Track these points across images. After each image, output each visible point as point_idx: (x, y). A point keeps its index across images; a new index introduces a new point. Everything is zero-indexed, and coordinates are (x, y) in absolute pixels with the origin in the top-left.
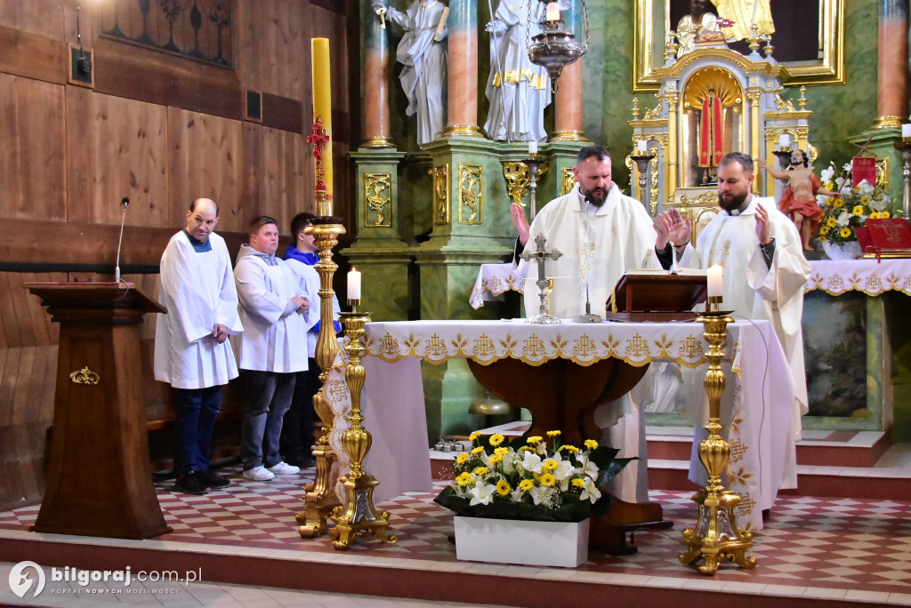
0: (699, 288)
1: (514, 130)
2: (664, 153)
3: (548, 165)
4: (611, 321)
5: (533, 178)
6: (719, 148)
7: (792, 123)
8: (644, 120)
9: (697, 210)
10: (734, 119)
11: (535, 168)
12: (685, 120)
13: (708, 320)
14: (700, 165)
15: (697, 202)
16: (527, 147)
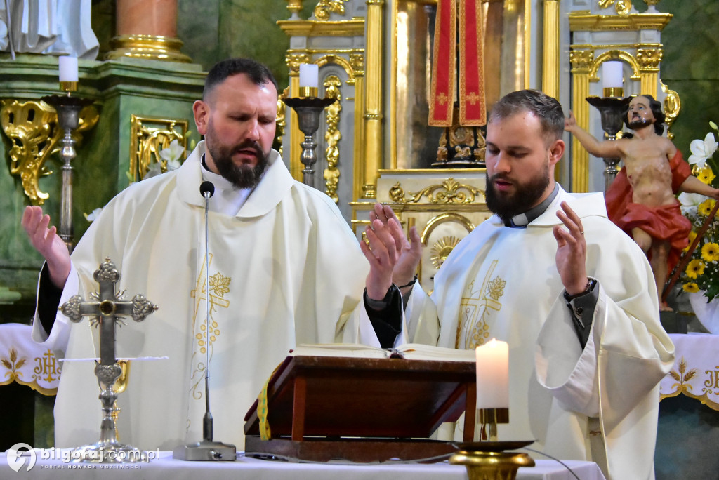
0: (448, 388)
2: (356, 93)
3: (99, 110)
4: (257, 457)
5: (68, 136)
6: (472, 87)
7: (629, 37)
8: (311, 20)
9: (425, 219)
10: (506, 26)
11: (73, 116)
12: (401, 23)
13: (476, 460)
14: (433, 122)
15: (424, 200)
16: (56, 67)
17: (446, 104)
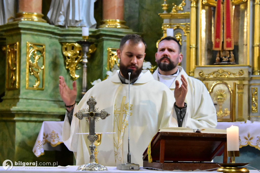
0: (218, 143)
1: (71, 18)
2: (187, 39)
3: (96, 46)
4: (147, 169)
5: (85, 55)
6: (229, 36)
8: (171, 13)
9: (212, 83)
10: (241, 14)
11: (87, 48)
12: (203, 13)
13: (227, 170)
14: (214, 49)
15: (211, 77)
16: (81, 31)
17: (219, 42)
